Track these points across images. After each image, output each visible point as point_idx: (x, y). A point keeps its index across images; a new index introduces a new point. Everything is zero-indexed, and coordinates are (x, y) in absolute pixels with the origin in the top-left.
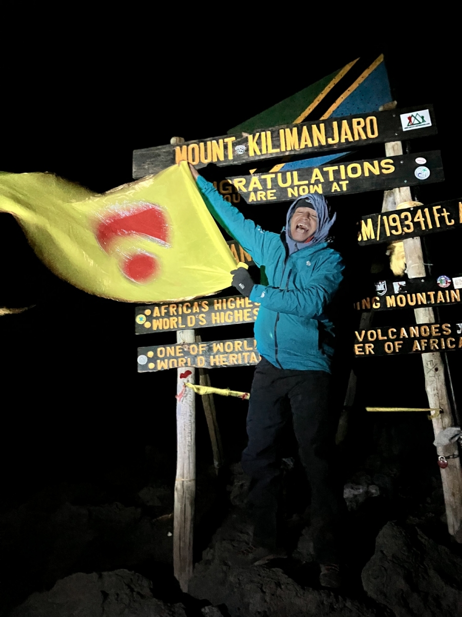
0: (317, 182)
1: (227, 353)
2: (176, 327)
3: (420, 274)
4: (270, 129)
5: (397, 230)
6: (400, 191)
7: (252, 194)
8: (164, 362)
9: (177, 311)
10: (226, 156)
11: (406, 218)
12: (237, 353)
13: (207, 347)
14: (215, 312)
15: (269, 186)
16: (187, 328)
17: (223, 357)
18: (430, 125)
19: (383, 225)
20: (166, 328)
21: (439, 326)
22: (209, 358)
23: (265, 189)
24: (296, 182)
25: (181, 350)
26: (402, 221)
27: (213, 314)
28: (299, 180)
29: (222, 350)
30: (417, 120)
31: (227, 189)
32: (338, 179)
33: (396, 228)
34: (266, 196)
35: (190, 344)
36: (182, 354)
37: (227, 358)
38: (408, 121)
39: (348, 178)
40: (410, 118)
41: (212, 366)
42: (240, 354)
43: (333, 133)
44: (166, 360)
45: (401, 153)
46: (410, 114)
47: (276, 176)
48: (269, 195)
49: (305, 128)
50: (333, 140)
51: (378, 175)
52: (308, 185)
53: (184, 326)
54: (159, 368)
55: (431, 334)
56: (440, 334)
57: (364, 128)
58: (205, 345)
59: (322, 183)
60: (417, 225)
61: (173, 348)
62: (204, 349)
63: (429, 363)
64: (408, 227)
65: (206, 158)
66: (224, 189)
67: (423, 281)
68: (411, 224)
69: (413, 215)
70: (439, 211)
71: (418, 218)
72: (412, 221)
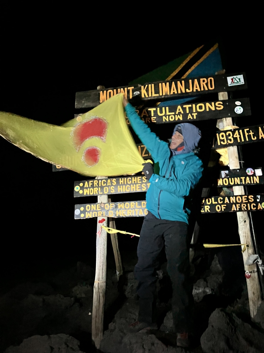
0: (180, 113)
1: (126, 209)
2: (97, 193)
3: (236, 167)
4: (154, 83)
5: (224, 142)
6: (226, 120)
8: (90, 213)
9: (98, 184)
10: (128, 97)
11: (229, 135)
13: (115, 206)
14: (120, 185)
15: (152, 115)
16: (103, 194)
17: (124, 211)
18: (244, 83)
19: (216, 139)
20: (91, 194)
21: (246, 196)
22: (116, 211)
23: (150, 116)
24: (168, 113)
25: (100, 207)
26: (227, 137)
27: (119, 186)
29: (123, 207)
30: (236, 80)
32: (191, 112)
34: (150, 120)
35: (104, 204)
36: (100, 209)
37: (126, 212)
38: (231, 81)
39: (197, 112)
40: (232, 79)
41: (117, 217)
42: (133, 210)
43: (189, 86)
44: (91, 212)
45: (227, 98)
46: (232, 77)
47: (157, 110)
48: (152, 120)
49: (173, 83)
50: (189, 90)
51: (214, 111)
52: (174, 115)
53: (102, 193)
54: (87, 217)
55: (242, 201)
56: (247, 201)
57: (207, 84)
58: (114, 204)
59: (182, 114)
60: (235, 139)
61: (95, 205)
62: (113, 206)
63: (241, 218)
64: (230, 140)
67: (238, 171)
68: (232, 139)
69: (233, 134)
70: (248, 132)
71: (236, 135)
72: (233, 137)
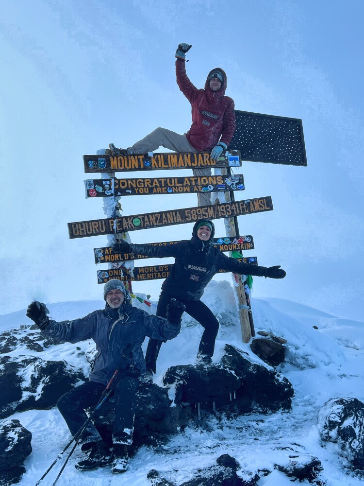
0: (187, 185)
1: (146, 273)
2: (118, 259)
3: (234, 235)
5: (224, 213)
7: (155, 188)
10: (139, 166)
11: (228, 208)
12: (151, 273)
13: (136, 270)
15: (163, 185)
17: (144, 275)
19: (218, 210)
20: (113, 260)
22: (137, 276)
23: (161, 186)
24: (177, 185)
26: (226, 209)
28: (178, 183)
29: (143, 272)
31: (141, 185)
32: (197, 185)
33: (223, 212)
34: (162, 191)
37: (146, 275)
39: (201, 185)
43: (194, 161)
47: (167, 180)
48: (163, 190)
49: (180, 155)
50: (194, 163)
51: (216, 185)
52: (183, 186)
53: (123, 259)
59: (190, 186)
60: (233, 211)
61: (117, 271)
64: (229, 212)
65: (128, 166)
66: (140, 185)
68: (230, 211)
69: (231, 206)
70: (242, 205)
71: (233, 208)
72: (231, 209)
